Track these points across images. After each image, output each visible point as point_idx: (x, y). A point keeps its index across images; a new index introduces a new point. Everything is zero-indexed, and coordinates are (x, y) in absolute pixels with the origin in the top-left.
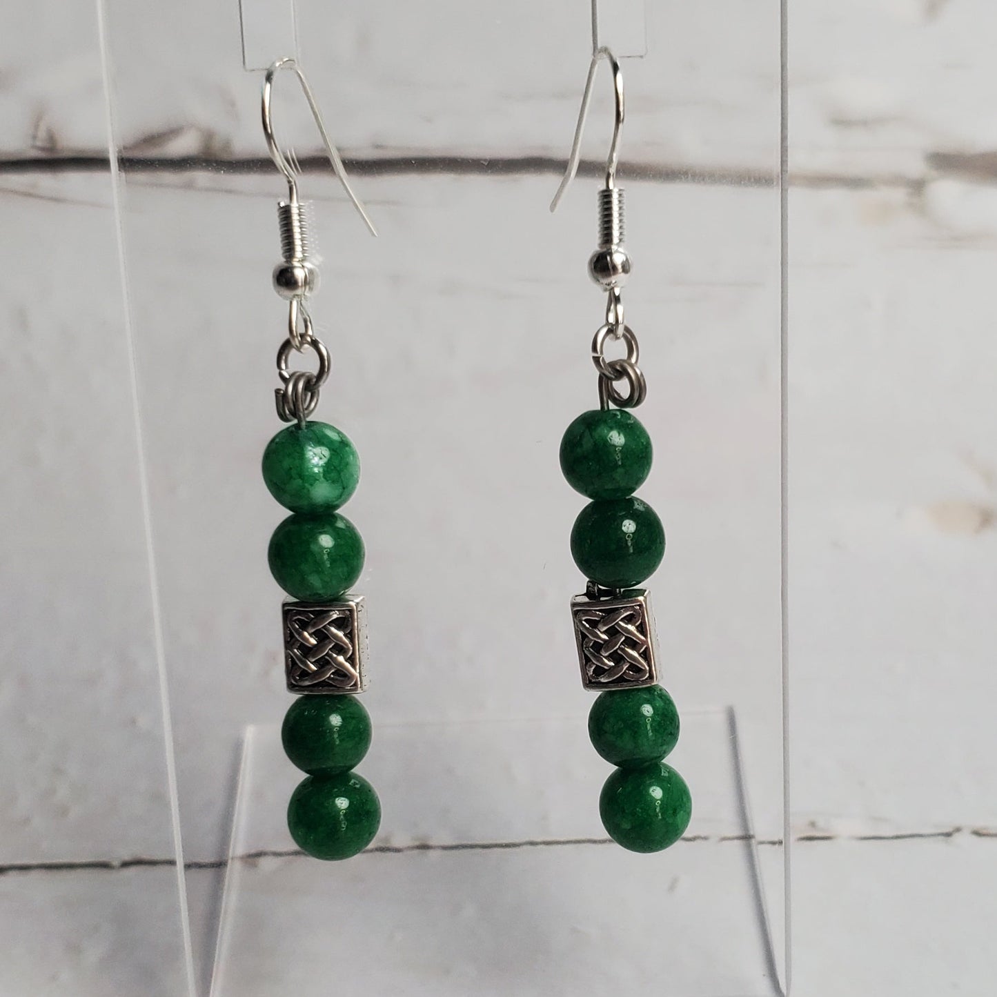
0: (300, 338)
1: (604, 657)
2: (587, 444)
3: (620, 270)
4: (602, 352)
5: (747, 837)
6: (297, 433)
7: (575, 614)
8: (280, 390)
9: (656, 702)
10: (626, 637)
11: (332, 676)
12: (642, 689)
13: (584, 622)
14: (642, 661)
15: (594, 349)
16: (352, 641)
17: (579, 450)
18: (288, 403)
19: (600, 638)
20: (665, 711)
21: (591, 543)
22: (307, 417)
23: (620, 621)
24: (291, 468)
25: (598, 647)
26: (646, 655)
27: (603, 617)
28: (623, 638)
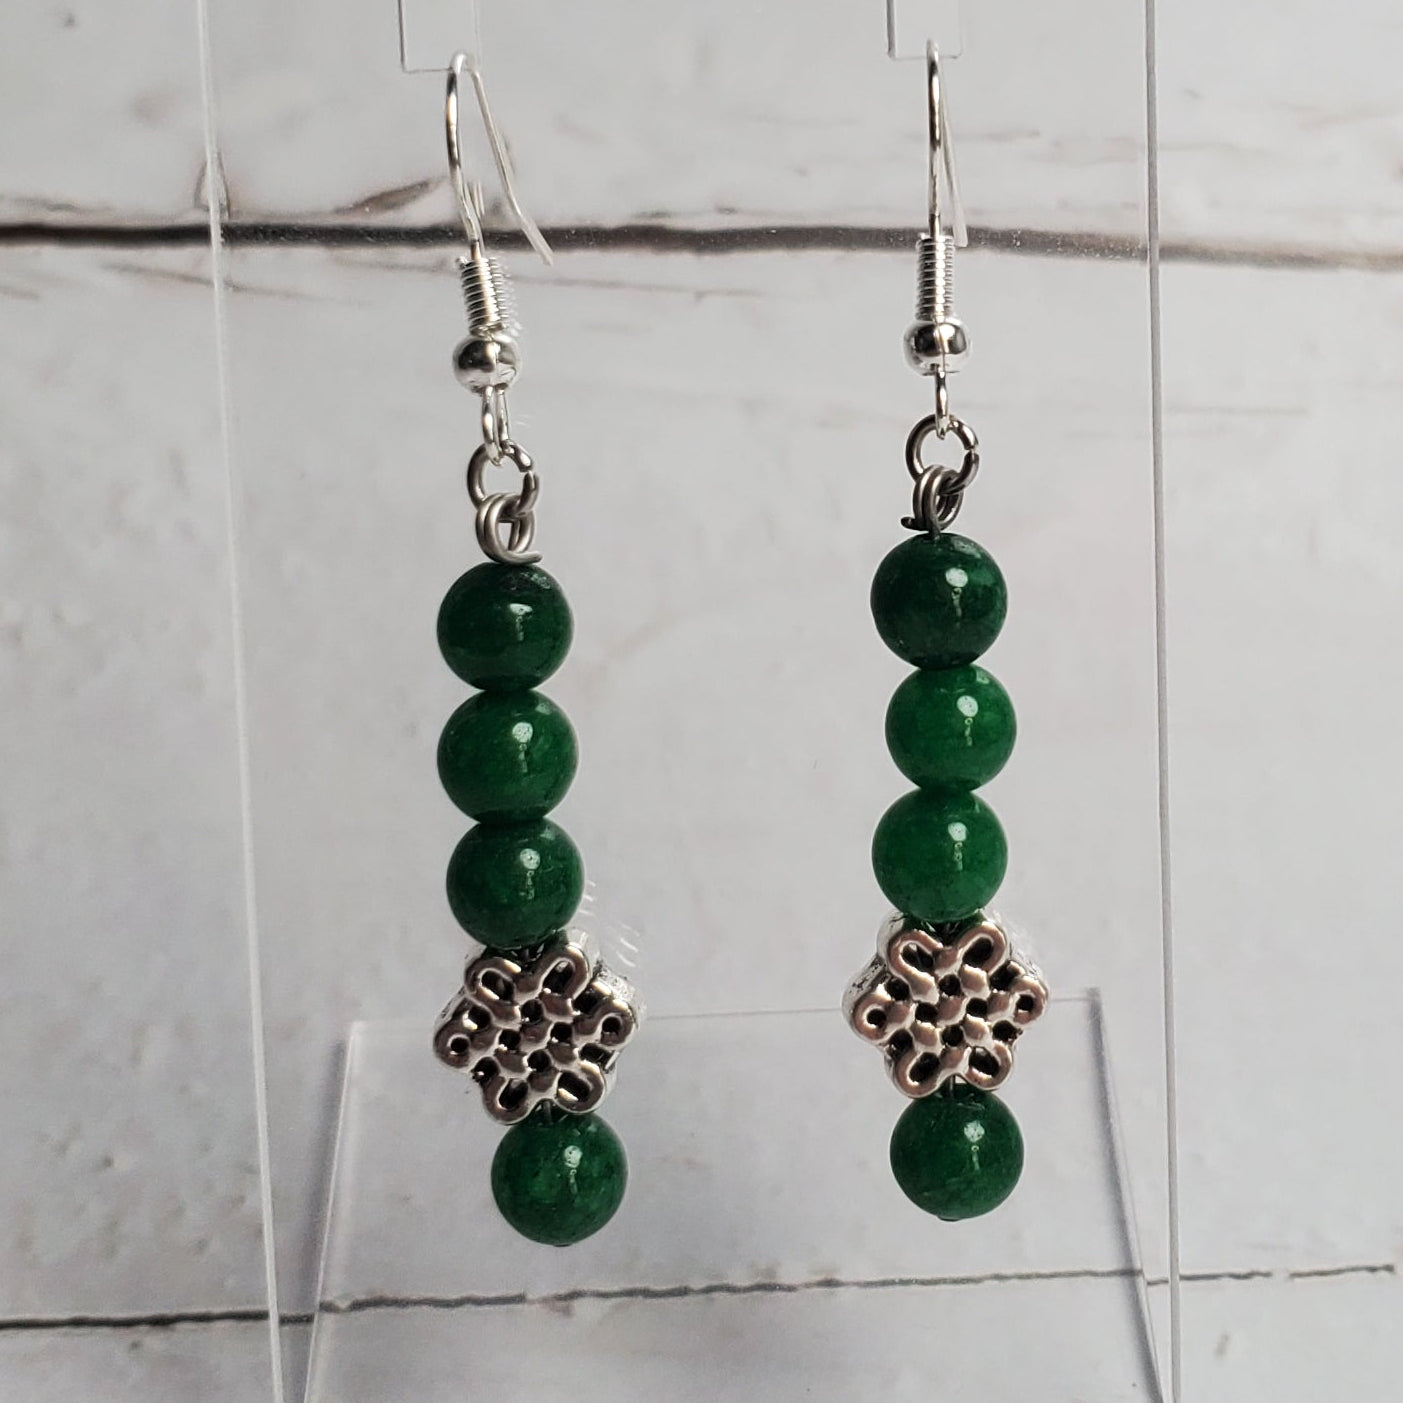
5: (1129, 1273)
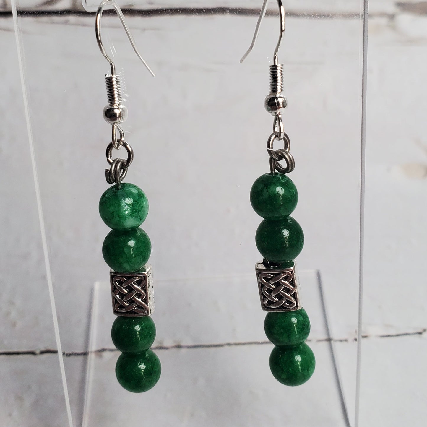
0: (117, 143)
1: (273, 296)
2: (265, 195)
3: (281, 106)
4: (272, 148)
6: (116, 192)
7: (258, 274)
8: (108, 170)
9: (300, 318)
10: (284, 287)
11: (136, 308)
12: (293, 311)
13: (263, 279)
14: (293, 299)
15: (268, 146)
16: (146, 291)
17: (261, 198)
18: (112, 177)
19: (271, 287)
20: (304, 322)
21: (267, 244)
22: (121, 181)
23: (281, 279)
24: (113, 212)
25: (270, 291)
26: (295, 296)
27: (272, 277)
28: (283, 287)
